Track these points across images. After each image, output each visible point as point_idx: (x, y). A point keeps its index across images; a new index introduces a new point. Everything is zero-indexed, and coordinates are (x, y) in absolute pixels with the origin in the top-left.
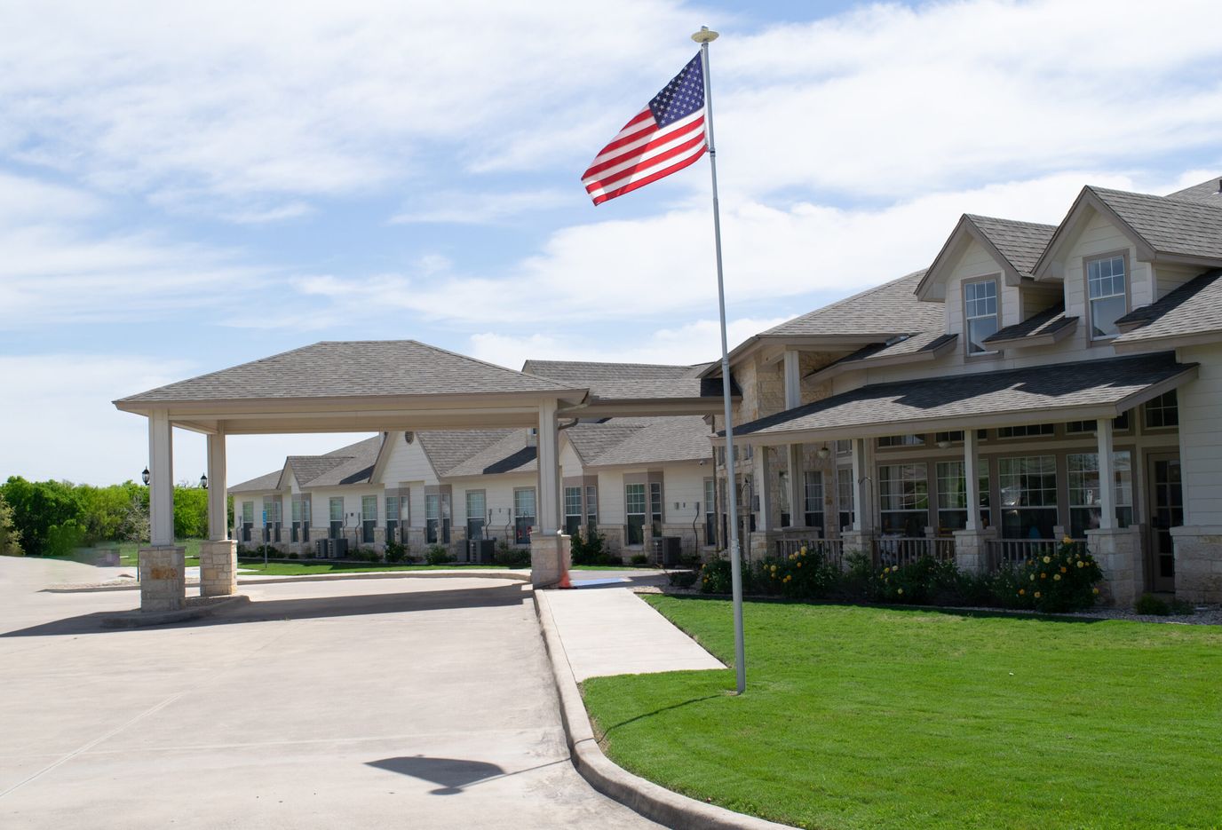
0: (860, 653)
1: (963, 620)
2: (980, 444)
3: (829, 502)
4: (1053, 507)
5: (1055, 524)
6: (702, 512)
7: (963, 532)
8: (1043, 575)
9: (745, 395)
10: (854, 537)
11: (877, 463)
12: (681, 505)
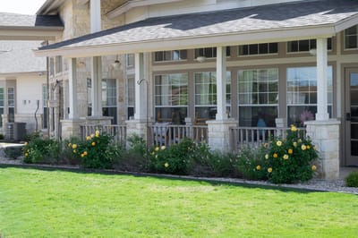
0: (127, 229)
1: (216, 190)
2: (228, 60)
3: (121, 100)
4: (275, 105)
5: (277, 117)
6: (41, 107)
7: (213, 122)
8: (275, 155)
9: (66, 26)
10: (135, 124)
11: (154, 73)
12: (27, 102)
